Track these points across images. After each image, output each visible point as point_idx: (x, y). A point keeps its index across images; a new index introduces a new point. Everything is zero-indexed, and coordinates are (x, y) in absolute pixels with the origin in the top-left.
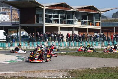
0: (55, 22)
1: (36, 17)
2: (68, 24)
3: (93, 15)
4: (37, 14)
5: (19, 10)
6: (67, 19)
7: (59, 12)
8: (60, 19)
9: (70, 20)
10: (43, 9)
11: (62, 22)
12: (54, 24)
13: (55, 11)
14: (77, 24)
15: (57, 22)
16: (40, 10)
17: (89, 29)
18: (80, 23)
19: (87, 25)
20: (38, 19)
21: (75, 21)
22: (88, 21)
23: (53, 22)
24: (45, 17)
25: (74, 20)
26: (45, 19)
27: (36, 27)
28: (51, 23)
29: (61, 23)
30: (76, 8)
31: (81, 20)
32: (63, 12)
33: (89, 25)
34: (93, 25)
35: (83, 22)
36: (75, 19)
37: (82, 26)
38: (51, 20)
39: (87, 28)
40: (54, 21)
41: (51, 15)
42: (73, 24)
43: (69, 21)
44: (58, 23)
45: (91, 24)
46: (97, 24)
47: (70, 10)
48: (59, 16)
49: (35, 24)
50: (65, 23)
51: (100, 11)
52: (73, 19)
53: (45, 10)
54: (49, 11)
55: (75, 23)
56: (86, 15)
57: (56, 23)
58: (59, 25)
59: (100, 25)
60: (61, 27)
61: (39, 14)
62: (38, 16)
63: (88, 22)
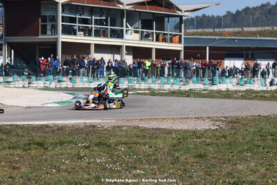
0: (82, 33)
1: (42, 22)
2: (111, 37)
3: (166, 19)
4: (43, 14)
5: (3, 6)
6: (109, 27)
7: (92, 11)
8: (93, 26)
9: (115, 30)
10: (57, 3)
11: (98, 34)
12: (80, 38)
13: (83, 9)
14: (132, 38)
15: (88, 32)
16: (50, 7)
17: (157, 49)
18: (137, 36)
19: (153, 40)
20: (46, 25)
21: (127, 31)
22: (154, 31)
23: (78, 33)
24: (62, 22)
25: (125, 28)
26: (62, 25)
27: (40, 44)
28: (75, 34)
29: (95, 36)
30: (130, 3)
31: (140, 30)
32: (101, 11)
33: (157, 40)
34: (164, 40)
35: (145, 33)
36: (127, 27)
37: (142, 42)
38: (75, 27)
39: (151, 48)
40: (82, 30)
41: (75, 18)
42: (122, 37)
43: (112, 31)
44: (90, 35)
45: (161, 38)
46: (174, 40)
47: (116, 6)
48: (92, 19)
49: (40, 37)
50: (105, 36)
51: (180, 10)
52: (122, 26)
53: (63, 5)
54: (70, 9)
55: (126, 36)
56: (151, 18)
57: (85, 35)
58: (93, 40)
59: (180, 42)
60: (95, 44)
61: (48, 15)
62: (44, 19)
63: (155, 35)
